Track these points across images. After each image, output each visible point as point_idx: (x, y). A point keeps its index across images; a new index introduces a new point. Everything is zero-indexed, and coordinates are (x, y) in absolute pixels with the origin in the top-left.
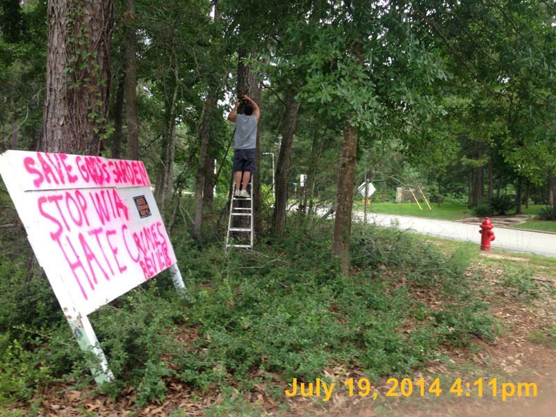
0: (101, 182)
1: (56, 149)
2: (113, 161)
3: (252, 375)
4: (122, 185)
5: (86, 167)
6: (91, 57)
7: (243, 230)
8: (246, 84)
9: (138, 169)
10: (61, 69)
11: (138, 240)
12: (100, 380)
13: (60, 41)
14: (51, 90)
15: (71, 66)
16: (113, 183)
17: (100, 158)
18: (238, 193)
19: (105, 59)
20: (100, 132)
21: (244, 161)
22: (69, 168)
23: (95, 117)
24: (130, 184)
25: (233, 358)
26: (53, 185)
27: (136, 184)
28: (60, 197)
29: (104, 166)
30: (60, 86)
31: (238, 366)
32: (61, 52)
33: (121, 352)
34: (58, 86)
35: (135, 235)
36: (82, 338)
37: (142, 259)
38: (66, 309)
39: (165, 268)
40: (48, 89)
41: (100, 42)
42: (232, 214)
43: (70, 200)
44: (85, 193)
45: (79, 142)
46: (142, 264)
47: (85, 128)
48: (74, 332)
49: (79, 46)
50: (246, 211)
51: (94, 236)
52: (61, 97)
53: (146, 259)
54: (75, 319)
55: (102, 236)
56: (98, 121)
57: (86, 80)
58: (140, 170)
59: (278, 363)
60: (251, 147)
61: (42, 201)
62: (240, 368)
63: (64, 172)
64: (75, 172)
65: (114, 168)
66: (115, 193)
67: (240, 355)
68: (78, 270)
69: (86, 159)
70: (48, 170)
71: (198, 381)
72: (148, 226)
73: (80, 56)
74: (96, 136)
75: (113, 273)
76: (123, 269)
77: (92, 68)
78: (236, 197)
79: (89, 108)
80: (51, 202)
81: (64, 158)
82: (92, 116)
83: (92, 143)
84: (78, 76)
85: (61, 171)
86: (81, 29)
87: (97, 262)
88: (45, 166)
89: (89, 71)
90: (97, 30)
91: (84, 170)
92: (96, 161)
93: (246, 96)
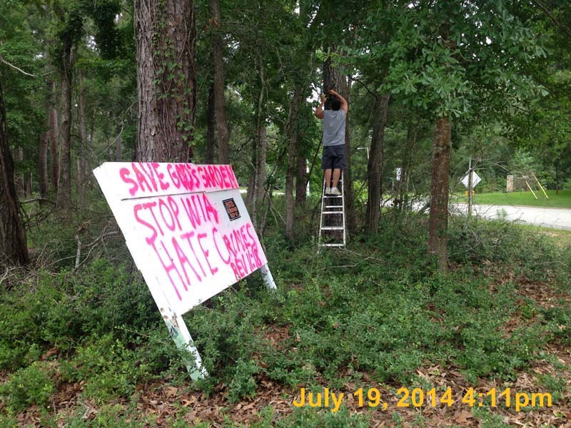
0: (191, 188)
1: (150, 159)
2: (202, 166)
3: (341, 374)
4: (212, 189)
5: (176, 174)
6: (177, 68)
7: (335, 228)
8: (332, 79)
9: (226, 172)
10: (150, 81)
11: (229, 242)
12: (195, 376)
13: (147, 54)
14: (142, 102)
15: (159, 78)
16: (202, 188)
17: (189, 164)
18: (328, 191)
19: (190, 68)
20: (188, 140)
21: (334, 158)
22: (161, 176)
23: (184, 125)
24: (219, 188)
25: (322, 357)
26: (147, 193)
27: (225, 188)
28: (154, 204)
29: (194, 171)
30: (150, 99)
31: (327, 365)
32: (149, 65)
33: (214, 350)
34: (148, 99)
35: (225, 238)
36: (178, 337)
37: (233, 261)
38: (162, 309)
39: (256, 269)
40: (140, 102)
41: (184, 52)
42: (323, 213)
43: (163, 206)
44: (177, 199)
45: (170, 150)
46: (232, 265)
47: (175, 136)
48: (170, 331)
49: (165, 58)
50: (337, 209)
51: (186, 240)
52: (150, 108)
53: (237, 261)
54: (171, 318)
55: (194, 240)
56: (186, 129)
57: (173, 90)
58: (228, 173)
59: (367, 362)
60: (340, 143)
61: (137, 208)
62: (329, 367)
63: (157, 180)
64: (167, 179)
65: (203, 173)
66: (204, 198)
67: (329, 354)
68: (173, 272)
69: (176, 166)
70: (141, 179)
71: (288, 379)
72: (237, 228)
73: (167, 67)
74: (185, 144)
75: (205, 275)
76: (214, 271)
77: (178, 78)
78: (327, 195)
79: (178, 117)
80: (145, 209)
81: (156, 166)
82: (181, 124)
83: (182, 150)
84: (166, 87)
85: (154, 179)
86: (166, 41)
87: (190, 264)
88: (140, 175)
89: (176, 81)
90: (181, 41)
91: (175, 177)
92: (186, 167)
93: (332, 91)
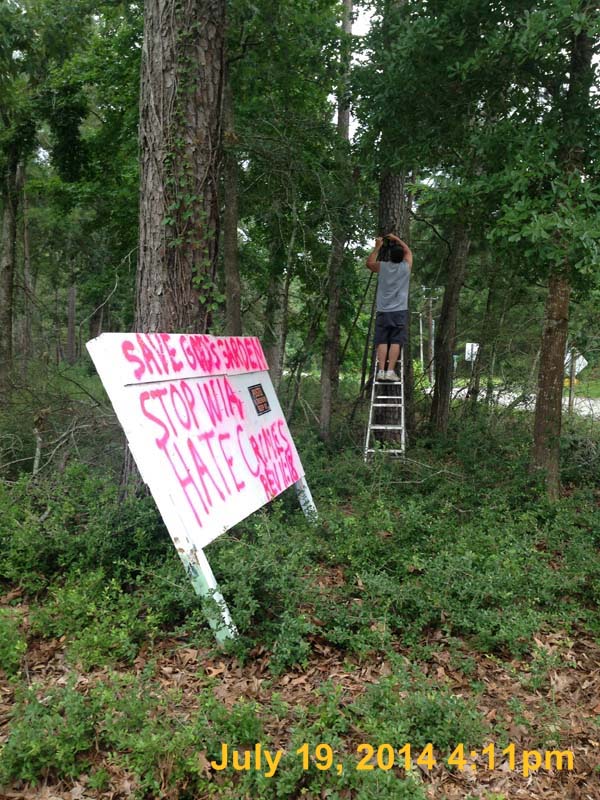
0: (210, 370)
1: (153, 328)
2: (222, 338)
3: (427, 639)
4: (234, 371)
5: (192, 350)
6: (196, 202)
7: (390, 428)
9: (251, 347)
10: (157, 219)
11: (257, 446)
12: (220, 636)
13: (156, 183)
14: (145, 249)
15: (171, 216)
16: (223, 370)
17: (207, 336)
18: (381, 374)
19: (213, 202)
20: (207, 302)
21: (390, 329)
22: (173, 353)
23: (201, 281)
24: (243, 369)
25: (398, 613)
26: (156, 377)
27: (251, 370)
28: (164, 392)
29: (213, 346)
30: (157, 244)
31: (407, 626)
32: (157, 197)
33: (250, 599)
34: (155, 244)
35: (252, 439)
36: (197, 579)
37: (262, 472)
38: (176, 539)
39: (290, 484)
40: (142, 249)
41: (206, 180)
42: (373, 405)
43: (175, 394)
44: (192, 384)
45: (181, 316)
46: (262, 478)
47: (189, 297)
48: (187, 570)
49: (180, 188)
50: (393, 401)
51: (204, 442)
52: (157, 257)
53: (267, 472)
54: (189, 552)
55: (214, 441)
56: (205, 287)
57: (189, 233)
58: (255, 348)
60: (401, 309)
61: (144, 397)
62: (409, 628)
63: (168, 358)
64: (180, 357)
65: (224, 348)
66: (226, 382)
67: (409, 611)
68: (190, 487)
69: (191, 338)
70: (149, 356)
71: (352, 643)
72: (267, 426)
73: (182, 202)
74: (202, 307)
75: (229, 492)
76: (240, 486)
77: (197, 216)
78: (380, 380)
79: (194, 270)
80: (154, 398)
81: (166, 339)
82: (198, 280)
83: (198, 316)
84: (180, 228)
85: (163, 356)
86: (183, 164)
87: (211, 477)
88: (146, 352)
89: (193, 220)
90: (203, 164)
91: (191, 354)
92: (203, 340)
93: (392, 235)
